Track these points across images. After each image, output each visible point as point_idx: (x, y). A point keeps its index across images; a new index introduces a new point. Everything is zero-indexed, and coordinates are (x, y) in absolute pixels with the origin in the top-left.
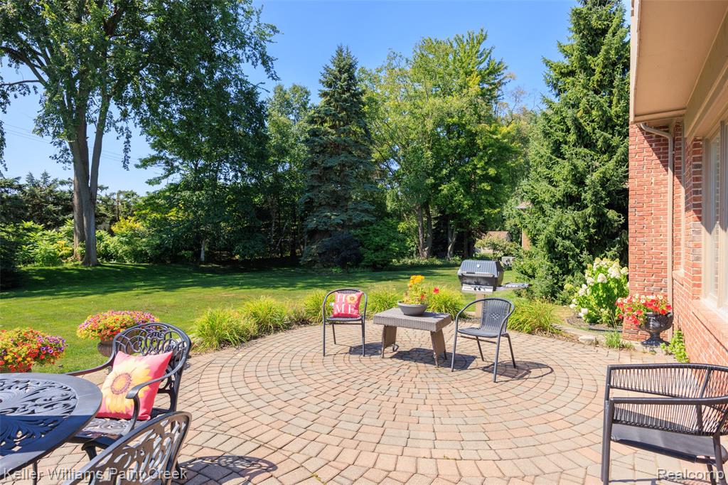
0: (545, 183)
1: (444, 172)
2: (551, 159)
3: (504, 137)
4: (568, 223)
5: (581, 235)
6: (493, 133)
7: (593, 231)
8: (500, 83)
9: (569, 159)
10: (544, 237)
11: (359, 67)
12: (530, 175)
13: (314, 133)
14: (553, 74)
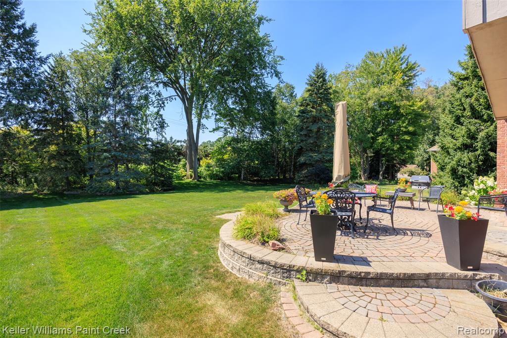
0: (449, 139)
1: (379, 130)
2: (453, 125)
3: (419, 108)
4: (465, 159)
5: (473, 165)
6: (411, 106)
7: (480, 163)
8: (415, 76)
9: (466, 126)
10: (450, 167)
11: (328, 74)
12: (440, 134)
13: (302, 112)
14: (454, 79)
